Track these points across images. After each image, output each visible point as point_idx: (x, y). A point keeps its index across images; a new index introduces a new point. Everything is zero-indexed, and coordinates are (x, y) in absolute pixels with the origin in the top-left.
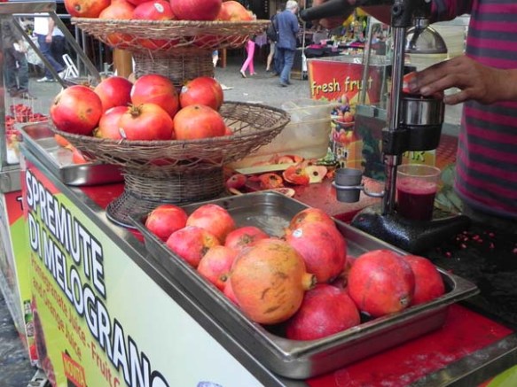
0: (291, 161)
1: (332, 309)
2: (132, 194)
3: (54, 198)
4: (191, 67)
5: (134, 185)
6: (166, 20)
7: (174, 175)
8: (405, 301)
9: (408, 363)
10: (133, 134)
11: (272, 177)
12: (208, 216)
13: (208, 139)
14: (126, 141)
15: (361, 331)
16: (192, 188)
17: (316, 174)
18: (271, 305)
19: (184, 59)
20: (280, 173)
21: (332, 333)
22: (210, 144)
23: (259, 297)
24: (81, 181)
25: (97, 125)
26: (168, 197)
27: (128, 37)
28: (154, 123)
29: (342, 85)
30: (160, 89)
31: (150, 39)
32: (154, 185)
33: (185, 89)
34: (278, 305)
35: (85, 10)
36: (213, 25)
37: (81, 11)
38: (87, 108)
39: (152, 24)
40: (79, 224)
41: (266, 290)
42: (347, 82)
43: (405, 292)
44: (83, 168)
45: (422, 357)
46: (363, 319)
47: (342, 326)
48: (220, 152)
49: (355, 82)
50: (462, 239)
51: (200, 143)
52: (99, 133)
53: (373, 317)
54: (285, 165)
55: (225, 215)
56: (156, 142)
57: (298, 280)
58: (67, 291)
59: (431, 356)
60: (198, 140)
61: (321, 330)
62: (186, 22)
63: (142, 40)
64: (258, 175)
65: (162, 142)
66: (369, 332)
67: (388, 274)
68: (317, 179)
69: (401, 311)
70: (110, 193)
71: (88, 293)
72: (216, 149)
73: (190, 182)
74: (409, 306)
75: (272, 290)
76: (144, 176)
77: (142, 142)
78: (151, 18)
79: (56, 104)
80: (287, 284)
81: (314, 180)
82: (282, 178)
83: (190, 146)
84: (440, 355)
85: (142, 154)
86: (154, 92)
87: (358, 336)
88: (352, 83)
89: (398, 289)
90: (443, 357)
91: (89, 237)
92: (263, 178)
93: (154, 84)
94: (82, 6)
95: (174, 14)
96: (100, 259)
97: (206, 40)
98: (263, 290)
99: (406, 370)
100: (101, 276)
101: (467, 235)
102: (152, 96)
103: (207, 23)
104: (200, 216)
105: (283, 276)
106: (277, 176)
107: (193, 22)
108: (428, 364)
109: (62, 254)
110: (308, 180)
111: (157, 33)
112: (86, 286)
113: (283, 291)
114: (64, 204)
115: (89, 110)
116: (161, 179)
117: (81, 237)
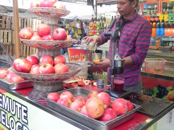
0: (78, 79)
1: (111, 113)
2: (37, 90)
3: (3, 95)
4: (56, 53)
5: (38, 88)
6: (52, 40)
7: (51, 84)
8: (127, 110)
9: (129, 126)
10: (44, 72)
11: (75, 84)
12: (66, 94)
13: (65, 73)
14: (42, 74)
15: (119, 118)
16: (57, 87)
17: (87, 82)
18: (98, 113)
19: (54, 51)
20: (77, 82)
21: (112, 119)
22: (65, 74)
23: (95, 111)
24: (15, 88)
25: (30, 70)
26: (49, 91)
27: (40, 45)
28: (50, 69)
29: (79, 56)
30: (49, 59)
31: (48, 46)
32: (45, 87)
33: (55, 59)
34: (99, 113)
35: (27, 37)
36: (65, 42)
37: (25, 38)
38: (28, 65)
39: (49, 41)
40: (16, 102)
41: (97, 109)
42: (81, 55)
43: (127, 108)
44: (15, 84)
45: (132, 124)
46: (118, 116)
47: (114, 117)
48: (67, 76)
49: (84, 55)
50: (131, 97)
51: (63, 74)
52: (31, 72)
53: (120, 115)
54: (78, 80)
55: (71, 94)
56: (51, 74)
57: (104, 106)
58: (7, 125)
59: (134, 124)
60: (62, 73)
61: (109, 119)
62: (59, 41)
63: (45, 46)
64: (70, 83)
65: (53, 74)
66: (121, 118)
67: (123, 103)
68: (87, 84)
69: (126, 113)
70: (25, 91)
71: (18, 124)
72: (67, 75)
73: (55, 86)
74: (128, 112)
75: (98, 109)
76: (41, 84)
77: (47, 74)
78: (48, 40)
79: (18, 64)
80: (101, 107)
81: (86, 84)
82: (78, 84)
83: (60, 75)
84: (135, 124)
85: (46, 78)
86: (48, 60)
87: (119, 119)
88: (83, 55)
89: (126, 107)
90: (136, 124)
91: (21, 105)
92: (73, 84)
93: (48, 58)
94: (25, 36)
95: (54, 39)
96: (26, 112)
97: (62, 46)
98: (96, 109)
99: (129, 128)
100: (26, 118)
101: (132, 96)
102: (47, 61)
103: (64, 41)
104: (64, 95)
105: (100, 105)
106: (76, 84)
107: (60, 41)
108: (134, 126)
109: (5, 113)
110: (85, 84)
111: (50, 44)
112: (18, 122)
113: (100, 109)
114: (8, 96)
115: (28, 66)
116: (47, 85)
117: (16, 106)
